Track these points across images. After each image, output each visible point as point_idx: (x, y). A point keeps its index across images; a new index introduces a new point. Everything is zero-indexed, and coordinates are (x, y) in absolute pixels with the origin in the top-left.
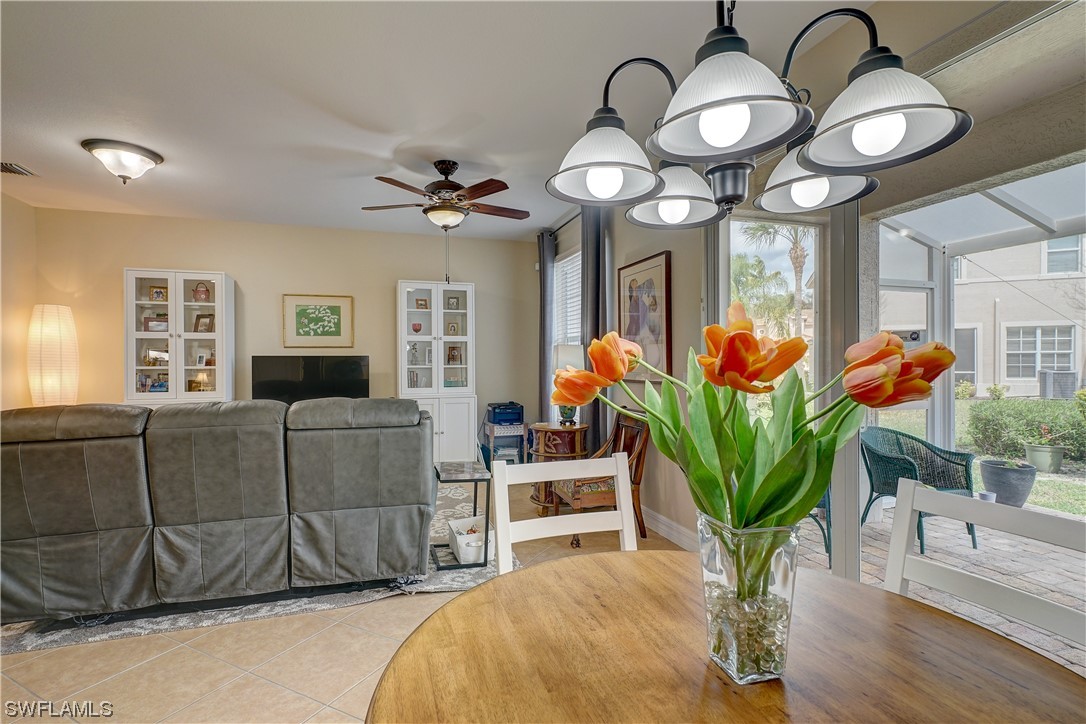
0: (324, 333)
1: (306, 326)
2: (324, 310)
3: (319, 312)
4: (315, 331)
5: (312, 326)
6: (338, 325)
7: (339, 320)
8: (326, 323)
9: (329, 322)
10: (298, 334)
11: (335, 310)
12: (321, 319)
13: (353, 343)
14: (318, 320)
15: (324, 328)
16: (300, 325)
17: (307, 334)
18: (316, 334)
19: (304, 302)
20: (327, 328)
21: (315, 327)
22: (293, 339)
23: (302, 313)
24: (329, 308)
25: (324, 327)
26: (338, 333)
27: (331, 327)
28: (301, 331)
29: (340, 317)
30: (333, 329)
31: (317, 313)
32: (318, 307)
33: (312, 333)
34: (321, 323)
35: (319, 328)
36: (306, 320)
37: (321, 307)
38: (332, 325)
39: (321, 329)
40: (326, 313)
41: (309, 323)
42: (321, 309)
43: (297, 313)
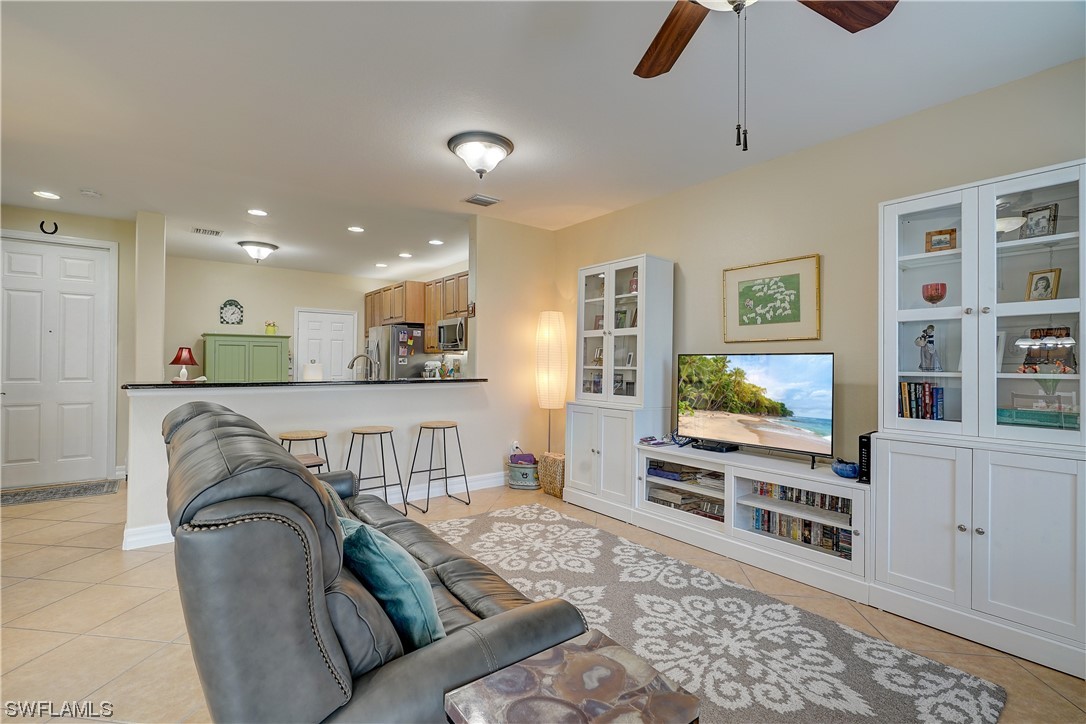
0: (776, 319)
1: (753, 310)
2: (776, 283)
3: (769, 289)
4: (763, 316)
5: (759, 310)
6: (795, 305)
7: (797, 296)
8: (778, 303)
9: (783, 301)
10: (742, 323)
11: (792, 282)
12: (772, 299)
13: (820, 331)
14: (767, 300)
15: (775, 312)
16: (744, 309)
17: (753, 321)
18: (765, 321)
19: (747, 276)
20: (780, 311)
21: (763, 311)
22: (736, 331)
23: (746, 293)
24: (784, 279)
25: (775, 309)
26: (795, 317)
27: (785, 309)
28: (745, 318)
29: (798, 292)
30: (789, 312)
31: (765, 289)
32: (767, 281)
33: (759, 320)
34: (772, 304)
35: (768, 312)
36: (752, 302)
37: (771, 279)
38: (787, 305)
39: (771, 313)
40: (779, 287)
41: (756, 306)
42: (772, 282)
43: (740, 293)
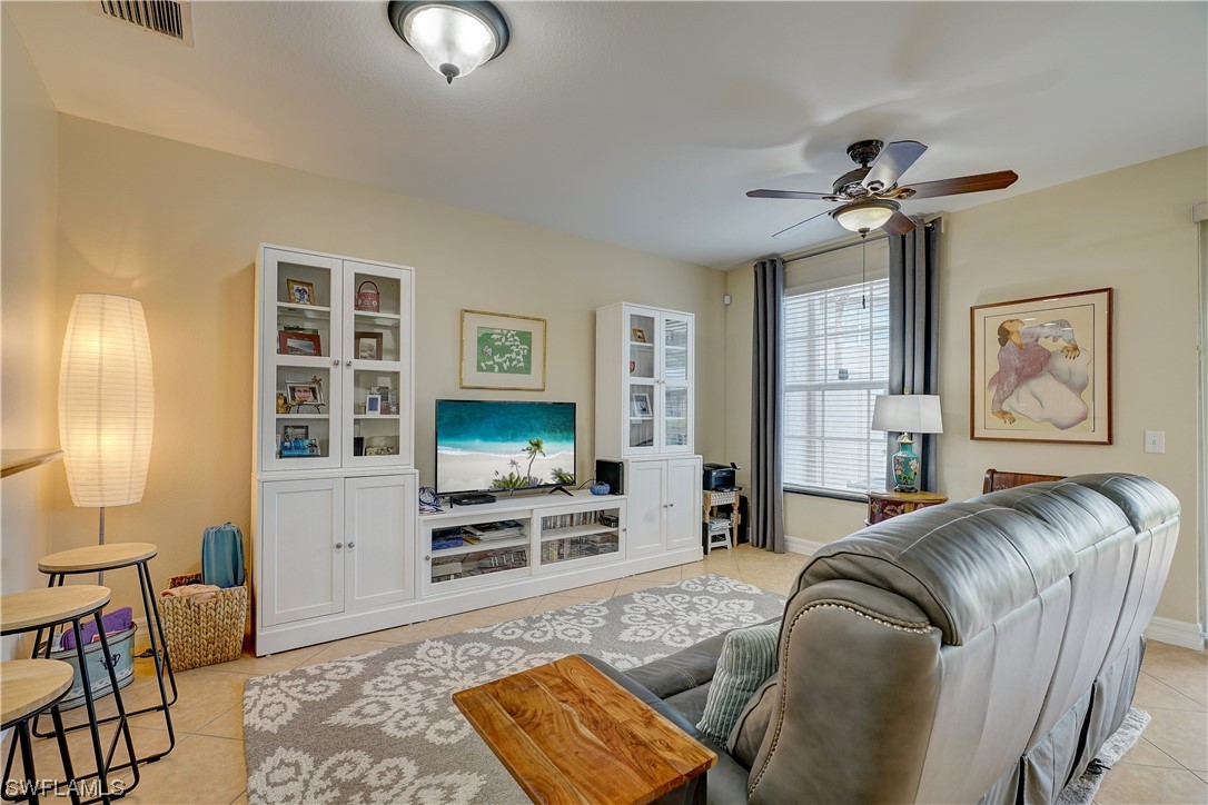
0: (512, 370)
1: (490, 358)
2: (513, 336)
3: (506, 340)
4: (500, 365)
5: (496, 358)
6: (528, 358)
7: (529, 351)
8: (514, 355)
9: (518, 354)
10: (480, 369)
11: (525, 337)
12: (507, 350)
13: (544, 383)
14: (504, 350)
15: (511, 362)
16: (482, 356)
17: (490, 369)
18: (501, 370)
19: (488, 322)
20: (515, 363)
21: (500, 360)
22: (473, 376)
23: (485, 339)
24: (519, 334)
25: (511, 360)
26: (527, 370)
27: (519, 361)
28: (483, 365)
29: (530, 347)
30: (522, 364)
31: (503, 340)
32: (505, 332)
33: (497, 369)
34: (508, 355)
35: (505, 361)
36: (490, 350)
37: (509, 331)
38: (520, 358)
39: (508, 363)
40: (515, 340)
41: (493, 354)
42: (509, 335)
43: (479, 339)
